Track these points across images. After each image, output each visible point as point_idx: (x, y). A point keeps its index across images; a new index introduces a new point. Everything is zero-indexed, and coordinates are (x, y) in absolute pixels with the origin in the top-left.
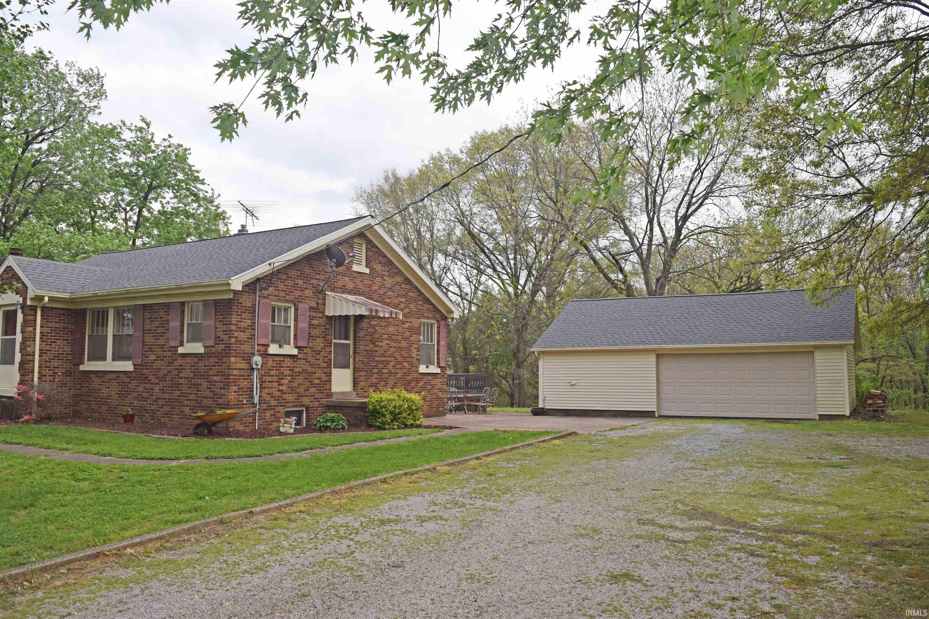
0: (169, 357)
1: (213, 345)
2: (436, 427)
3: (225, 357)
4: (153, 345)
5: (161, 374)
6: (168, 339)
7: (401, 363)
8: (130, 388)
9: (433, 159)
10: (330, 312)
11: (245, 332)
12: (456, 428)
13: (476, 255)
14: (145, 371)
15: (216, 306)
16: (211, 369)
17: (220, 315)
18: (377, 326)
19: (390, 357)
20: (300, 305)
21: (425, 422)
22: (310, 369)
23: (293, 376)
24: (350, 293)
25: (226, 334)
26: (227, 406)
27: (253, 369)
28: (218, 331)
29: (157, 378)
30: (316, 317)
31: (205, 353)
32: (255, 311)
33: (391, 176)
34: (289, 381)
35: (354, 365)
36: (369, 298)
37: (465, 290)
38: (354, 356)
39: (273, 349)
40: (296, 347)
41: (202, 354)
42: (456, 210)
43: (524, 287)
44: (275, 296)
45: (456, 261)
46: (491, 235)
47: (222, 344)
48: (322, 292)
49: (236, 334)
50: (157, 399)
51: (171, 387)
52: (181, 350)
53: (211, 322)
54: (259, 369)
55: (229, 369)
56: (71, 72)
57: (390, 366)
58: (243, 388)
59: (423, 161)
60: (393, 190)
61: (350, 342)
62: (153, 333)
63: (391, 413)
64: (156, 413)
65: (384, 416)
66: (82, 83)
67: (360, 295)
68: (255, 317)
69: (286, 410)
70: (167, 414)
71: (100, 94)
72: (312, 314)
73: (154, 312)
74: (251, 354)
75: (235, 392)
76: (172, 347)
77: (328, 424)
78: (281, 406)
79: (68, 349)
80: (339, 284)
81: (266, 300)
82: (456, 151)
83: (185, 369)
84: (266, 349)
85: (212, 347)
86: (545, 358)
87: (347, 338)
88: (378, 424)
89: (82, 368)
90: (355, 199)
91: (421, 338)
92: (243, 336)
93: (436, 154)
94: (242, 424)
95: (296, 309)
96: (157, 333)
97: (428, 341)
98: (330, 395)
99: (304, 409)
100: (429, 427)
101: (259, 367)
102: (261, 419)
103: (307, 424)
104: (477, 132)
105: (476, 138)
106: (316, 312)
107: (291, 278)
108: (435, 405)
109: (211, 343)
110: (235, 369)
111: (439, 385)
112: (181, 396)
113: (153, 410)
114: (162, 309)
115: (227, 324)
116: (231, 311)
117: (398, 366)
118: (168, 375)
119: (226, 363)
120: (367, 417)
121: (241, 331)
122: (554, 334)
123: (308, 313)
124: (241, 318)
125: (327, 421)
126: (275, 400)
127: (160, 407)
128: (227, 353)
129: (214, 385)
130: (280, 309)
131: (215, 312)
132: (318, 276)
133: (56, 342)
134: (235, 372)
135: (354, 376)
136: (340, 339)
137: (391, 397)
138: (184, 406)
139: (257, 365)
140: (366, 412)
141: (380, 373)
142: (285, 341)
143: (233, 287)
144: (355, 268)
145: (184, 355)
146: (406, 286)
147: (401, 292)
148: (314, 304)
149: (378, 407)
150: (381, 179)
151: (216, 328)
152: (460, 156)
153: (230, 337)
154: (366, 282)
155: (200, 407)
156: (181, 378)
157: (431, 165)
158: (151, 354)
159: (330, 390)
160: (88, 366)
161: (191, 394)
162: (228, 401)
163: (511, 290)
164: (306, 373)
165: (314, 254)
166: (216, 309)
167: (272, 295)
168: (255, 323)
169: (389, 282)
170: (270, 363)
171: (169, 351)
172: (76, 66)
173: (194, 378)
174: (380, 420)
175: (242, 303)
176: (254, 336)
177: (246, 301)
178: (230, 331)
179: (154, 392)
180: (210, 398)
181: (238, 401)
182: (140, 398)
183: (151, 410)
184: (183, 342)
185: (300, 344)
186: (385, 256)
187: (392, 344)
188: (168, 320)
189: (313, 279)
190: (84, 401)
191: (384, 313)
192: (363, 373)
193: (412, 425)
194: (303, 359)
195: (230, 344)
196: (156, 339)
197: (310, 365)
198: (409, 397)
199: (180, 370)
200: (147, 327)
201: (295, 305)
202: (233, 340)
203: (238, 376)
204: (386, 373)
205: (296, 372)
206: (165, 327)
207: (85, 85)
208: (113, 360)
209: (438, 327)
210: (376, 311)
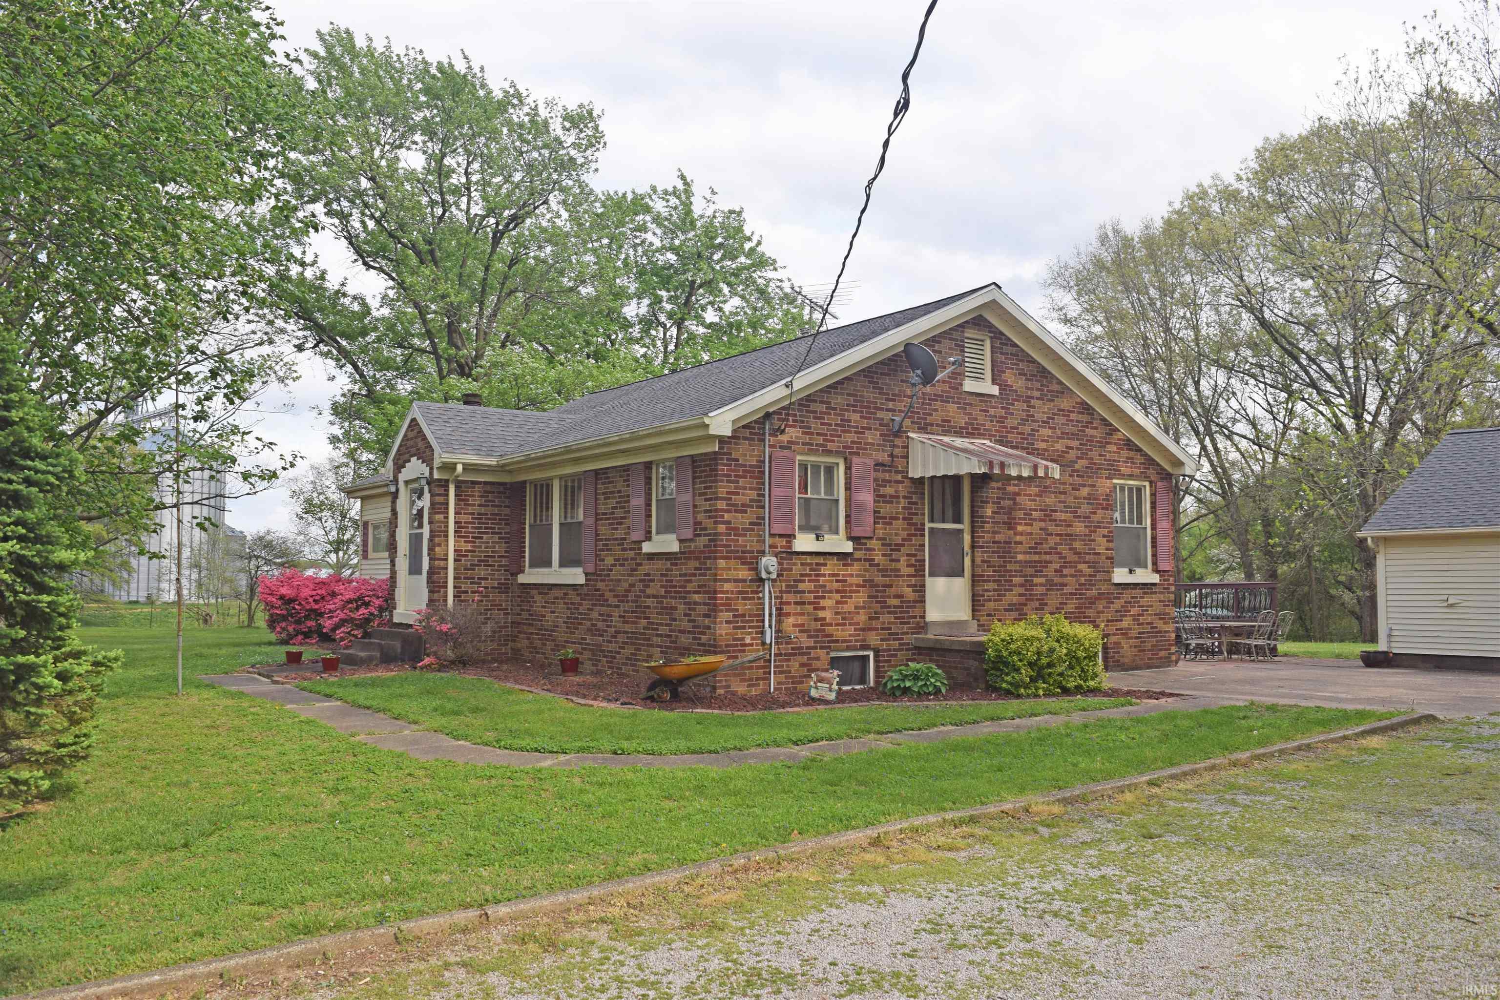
0: (632, 559)
1: (690, 536)
2: (1129, 693)
3: (710, 558)
4: (609, 540)
5: (620, 589)
6: (629, 528)
7: (1072, 565)
8: (581, 614)
9: (1190, 198)
10: (915, 472)
11: (746, 512)
12: (1171, 695)
13: (1282, 364)
14: (600, 585)
15: (694, 467)
16: (690, 581)
17: (701, 483)
18: (1018, 494)
19: (1050, 553)
20: (855, 460)
21: (1107, 680)
22: (879, 579)
23: (845, 591)
24: (960, 432)
25: (710, 517)
26: (712, 649)
27: (762, 580)
28: (698, 512)
29: (615, 596)
30: (890, 481)
31: (681, 553)
32: (763, 473)
33: (1111, 235)
34: (837, 602)
35: (973, 570)
36: (1000, 442)
37: (1264, 430)
38: (973, 552)
39: (804, 543)
40: (850, 538)
41: (676, 553)
42: (1236, 286)
43: (1376, 416)
44: (803, 444)
45: (1247, 378)
46: (1310, 326)
47: (705, 535)
48: (899, 433)
49: (727, 516)
50: (617, 632)
51: (635, 612)
52: (647, 547)
53: (687, 497)
54: (774, 581)
55: (716, 580)
56: (553, 114)
57: (1050, 571)
58: (744, 616)
59: (1170, 204)
60: (1118, 263)
61: (965, 526)
62: (609, 519)
63: (1031, 664)
64: (615, 658)
65: (1017, 670)
66: (568, 130)
67: (981, 436)
68: (763, 484)
69: (833, 654)
70: (630, 659)
71: (596, 140)
72: (880, 475)
73: (610, 483)
74: (758, 552)
75: (727, 622)
76: (635, 542)
77: (908, 684)
78: (822, 648)
79: (501, 548)
80: (936, 417)
81: (786, 452)
82: (1229, 178)
83: (653, 581)
84: (789, 542)
85: (691, 540)
86: (1389, 550)
87: (958, 519)
88: (1004, 685)
89: (522, 579)
90: (1049, 281)
91: (1117, 515)
92: (741, 520)
93: (1194, 189)
94: (743, 680)
95: (848, 468)
96: (614, 518)
97: (1131, 521)
98: (923, 626)
99: (871, 654)
100: (1113, 693)
101: (774, 576)
102: (781, 672)
103: (877, 682)
104: (1267, 139)
105: (1266, 149)
106: (890, 471)
107: (835, 409)
108: (1148, 646)
109: (688, 533)
110: (727, 581)
111: (1158, 608)
112: (648, 629)
113: (611, 652)
114: (621, 476)
115: (710, 499)
116: (716, 475)
117: (1066, 572)
118: (629, 591)
119: (710, 569)
120: (987, 671)
121: (736, 511)
122: (1409, 501)
123: (873, 475)
124: (736, 488)
125: (905, 678)
126: (809, 637)
127: (620, 648)
128: (711, 552)
129: (694, 609)
130: (816, 467)
131: (694, 478)
132: (891, 405)
133: (481, 538)
134: (727, 586)
135: (973, 590)
136: (944, 522)
137: (1031, 632)
138: (652, 646)
139: (769, 573)
140: (983, 661)
141: (1028, 584)
142: (830, 527)
143: (713, 431)
144: (969, 386)
145: (651, 556)
146: (1080, 417)
147: (1070, 429)
148: (883, 457)
149: (1005, 654)
150: (1093, 242)
151: (695, 506)
152: (1236, 185)
153: (716, 523)
154: (992, 412)
155: (676, 648)
156: (648, 597)
157: (1185, 210)
158: (607, 556)
159: (923, 617)
160: (530, 576)
161: (662, 624)
162: (715, 640)
163: (1349, 424)
164: (871, 586)
165: (882, 363)
166: (694, 472)
167: (798, 443)
168: (764, 496)
169: (1041, 410)
170: (797, 570)
171: (631, 549)
172: (560, 105)
173: (666, 597)
174: (1009, 678)
175: (737, 460)
176: (764, 519)
177: (746, 454)
178: (716, 510)
179: (612, 621)
180: (689, 632)
181: (734, 639)
182: (594, 631)
183: (609, 652)
184: (650, 532)
185: (857, 532)
186: (1033, 361)
187: (1052, 528)
188: (628, 496)
189: (881, 409)
190: (525, 633)
191: (1019, 469)
192: (991, 586)
193: (1078, 688)
194: (865, 560)
195: (716, 534)
196: (613, 529)
197: (879, 570)
198: (1071, 632)
199: (647, 581)
200: (602, 509)
201: (845, 459)
202: (722, 528)
203: (732, 592)
204: (1041, 585)
205: (851, 585)
206: (624, 507)
207: (574, 132)
208: (562, 565)
209: (1153, 495)
210: (1002, 465)
